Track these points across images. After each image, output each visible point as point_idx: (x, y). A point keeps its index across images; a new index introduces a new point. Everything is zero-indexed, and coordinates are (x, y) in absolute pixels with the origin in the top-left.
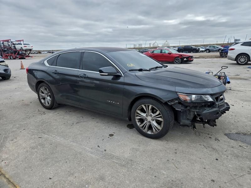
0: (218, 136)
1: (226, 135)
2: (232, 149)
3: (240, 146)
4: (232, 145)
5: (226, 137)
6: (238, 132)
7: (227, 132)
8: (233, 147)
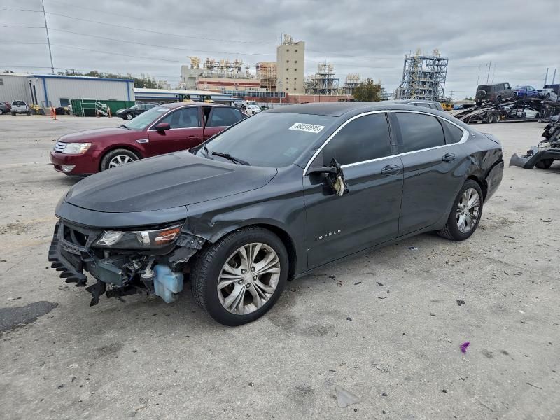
0: (68, 295)
1: (55, 306)
2: (32, 288)
3: (20, 298)
4: (34, 294)
5: (51, 301)
6: (31, 324)
7: (55, 313)
8: (32, 291)
